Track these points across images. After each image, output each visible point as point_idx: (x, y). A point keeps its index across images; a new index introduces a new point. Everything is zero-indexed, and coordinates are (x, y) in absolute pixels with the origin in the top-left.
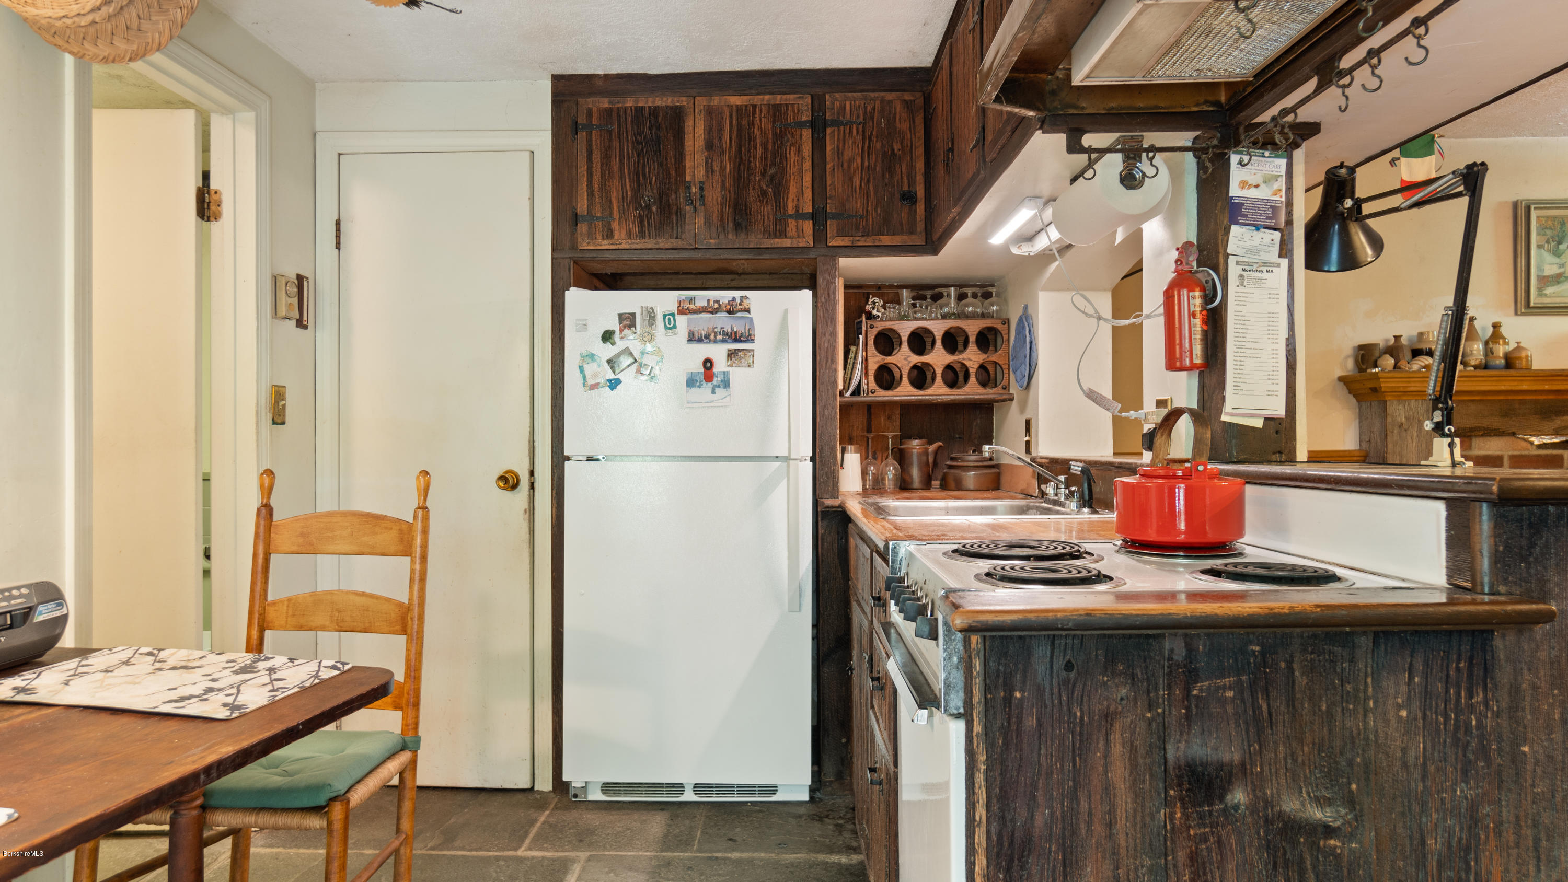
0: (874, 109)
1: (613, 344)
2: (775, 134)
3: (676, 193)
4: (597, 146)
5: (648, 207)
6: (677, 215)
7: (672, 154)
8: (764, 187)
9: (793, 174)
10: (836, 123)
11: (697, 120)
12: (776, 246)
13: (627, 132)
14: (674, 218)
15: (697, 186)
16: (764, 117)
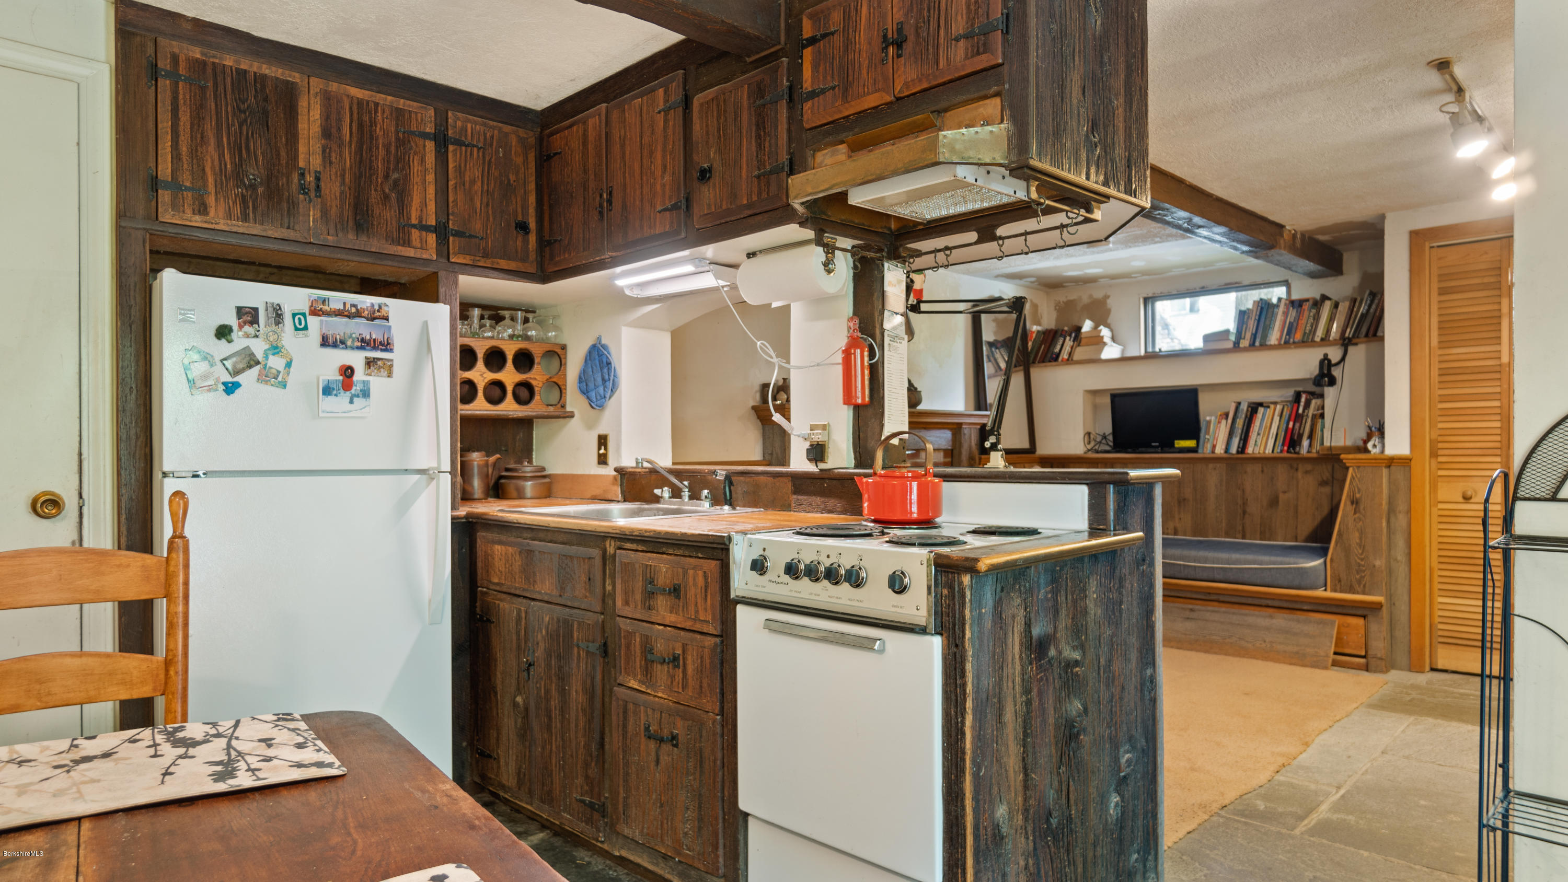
0: (492, 137)
1: (230, 341)
2: (398, 139)
3: (288, 178)
4: (185, 101)
5: (253, 187)
6: (288, 202)
7: (282, 132)
8: (387, 191)
9: (417, 183)
10: (459, 143)
11: (312, 102)
12: (399, 254)
13: (225, 95)
14: (285, 205)
15: (313, 175)
16: (387, 118)
